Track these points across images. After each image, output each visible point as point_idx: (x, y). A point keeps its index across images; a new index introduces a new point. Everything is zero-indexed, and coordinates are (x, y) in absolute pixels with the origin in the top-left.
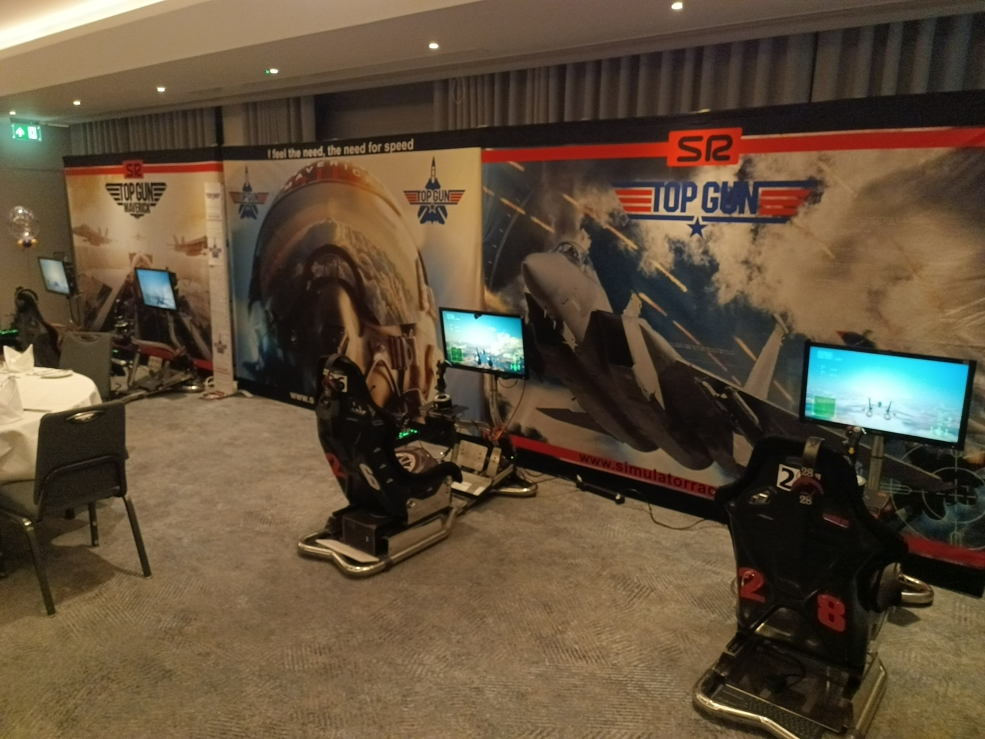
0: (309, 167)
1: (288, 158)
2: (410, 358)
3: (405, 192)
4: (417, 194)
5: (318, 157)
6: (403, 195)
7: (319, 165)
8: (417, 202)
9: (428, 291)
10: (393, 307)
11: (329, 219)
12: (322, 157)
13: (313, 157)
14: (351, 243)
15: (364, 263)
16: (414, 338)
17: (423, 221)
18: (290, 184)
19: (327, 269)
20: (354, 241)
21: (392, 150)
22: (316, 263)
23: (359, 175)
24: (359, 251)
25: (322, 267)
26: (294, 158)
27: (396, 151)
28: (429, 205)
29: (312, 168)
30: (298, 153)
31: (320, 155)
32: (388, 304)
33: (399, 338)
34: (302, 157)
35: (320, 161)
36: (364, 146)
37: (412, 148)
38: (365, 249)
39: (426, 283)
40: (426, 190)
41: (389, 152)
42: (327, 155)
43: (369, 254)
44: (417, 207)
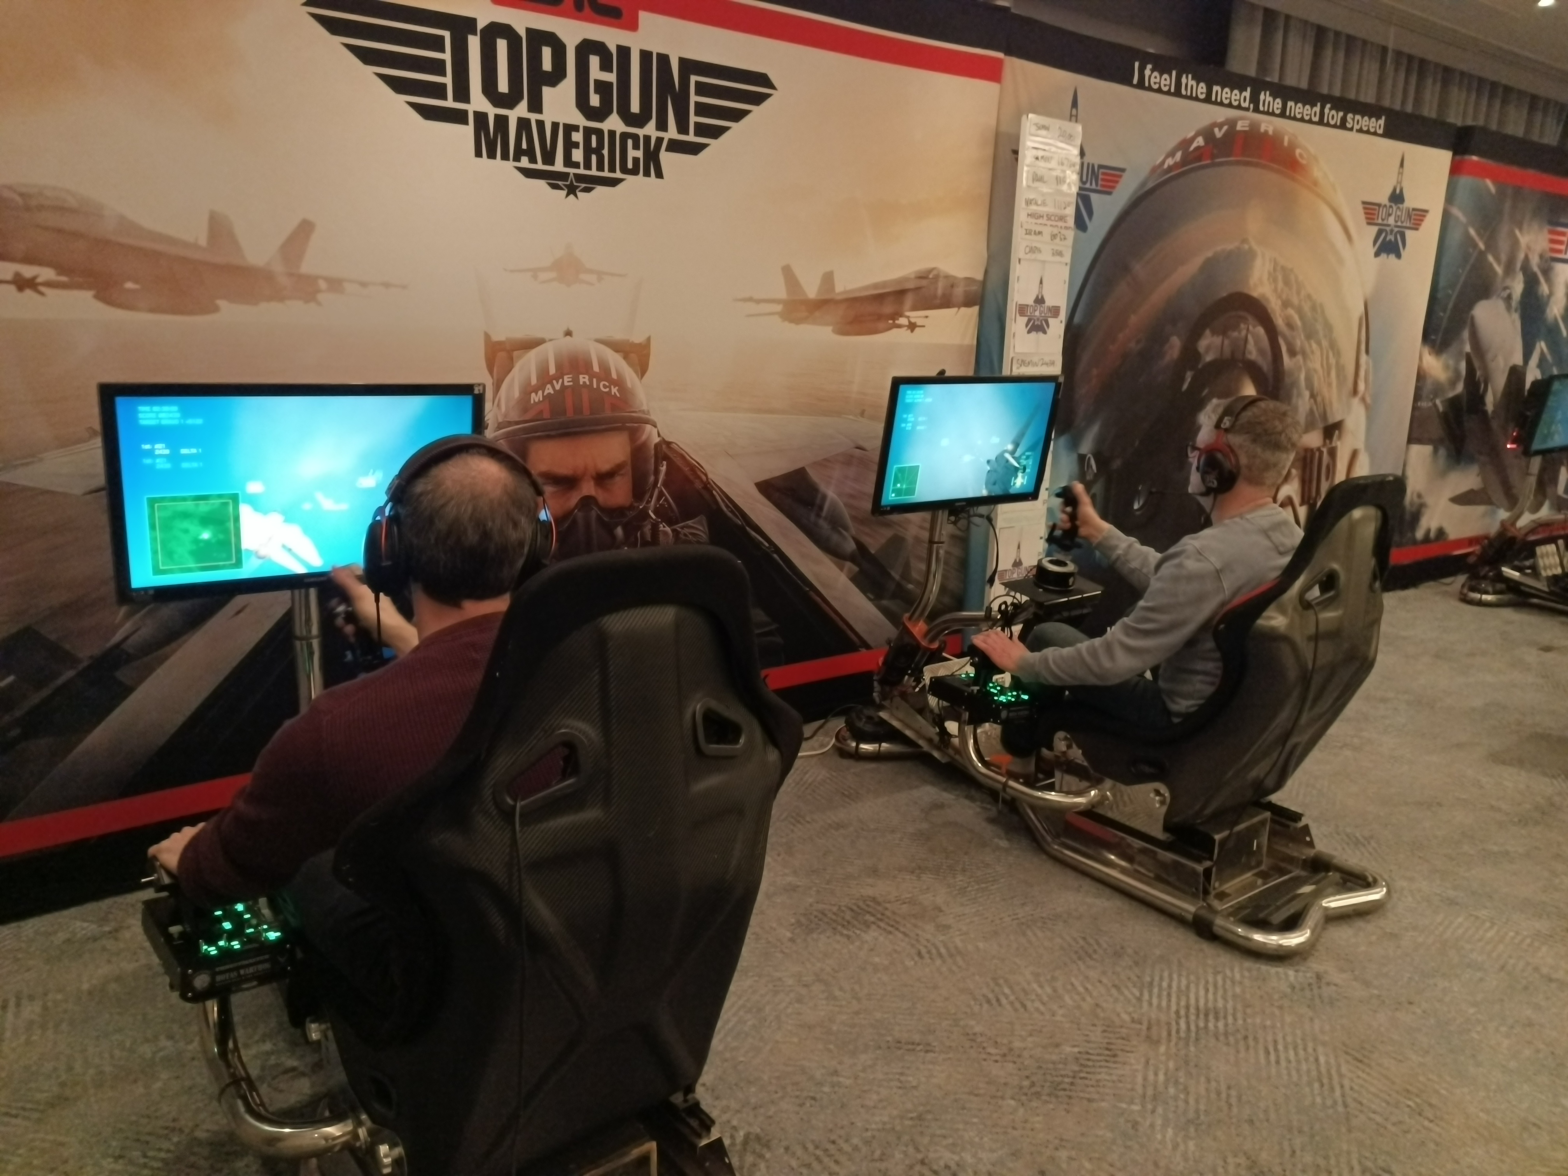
0: (1220, 126)
1: (1178, 93)
2: (1327, 478)
3: (1364, 203)
4: (1377, 208)
5: (1239, 107)
6: (1360, 207)
7: (1240, 126)
8: (1376, 221)
9: (1367, 364)
11: (1245, 241)
12: (1247, 109)
13: (1230, 105)
14: (1275, 290)
15: (1290, 325)
16: (1339, 444)
17: (1377, 254)
18: (1178, 156)
19: (1226, 342)
20: (1280, 285)
21: (1356, 127)
22: (1208, 332)
23: (1304, 162)
24: (1286, 304)
25: (1217, 340)
26: (1190, 98)
27: (1360, 131)
28: (1388, 229)
29: (1225, 128)
30: (1202, 88)
31: (1244, 105)
32: (1313, 396)
33: (1319, 449)
34: (1208, 100)
35: (1242, 118)
36: (1317, 109)
37: (1380, 131)
38: (1295, 300)
39: (1367, 352)
40: (1388, 204)
41: (1351, 129)
42: (1256, 110)
43: (1299, 311)
44: (1374, 230)
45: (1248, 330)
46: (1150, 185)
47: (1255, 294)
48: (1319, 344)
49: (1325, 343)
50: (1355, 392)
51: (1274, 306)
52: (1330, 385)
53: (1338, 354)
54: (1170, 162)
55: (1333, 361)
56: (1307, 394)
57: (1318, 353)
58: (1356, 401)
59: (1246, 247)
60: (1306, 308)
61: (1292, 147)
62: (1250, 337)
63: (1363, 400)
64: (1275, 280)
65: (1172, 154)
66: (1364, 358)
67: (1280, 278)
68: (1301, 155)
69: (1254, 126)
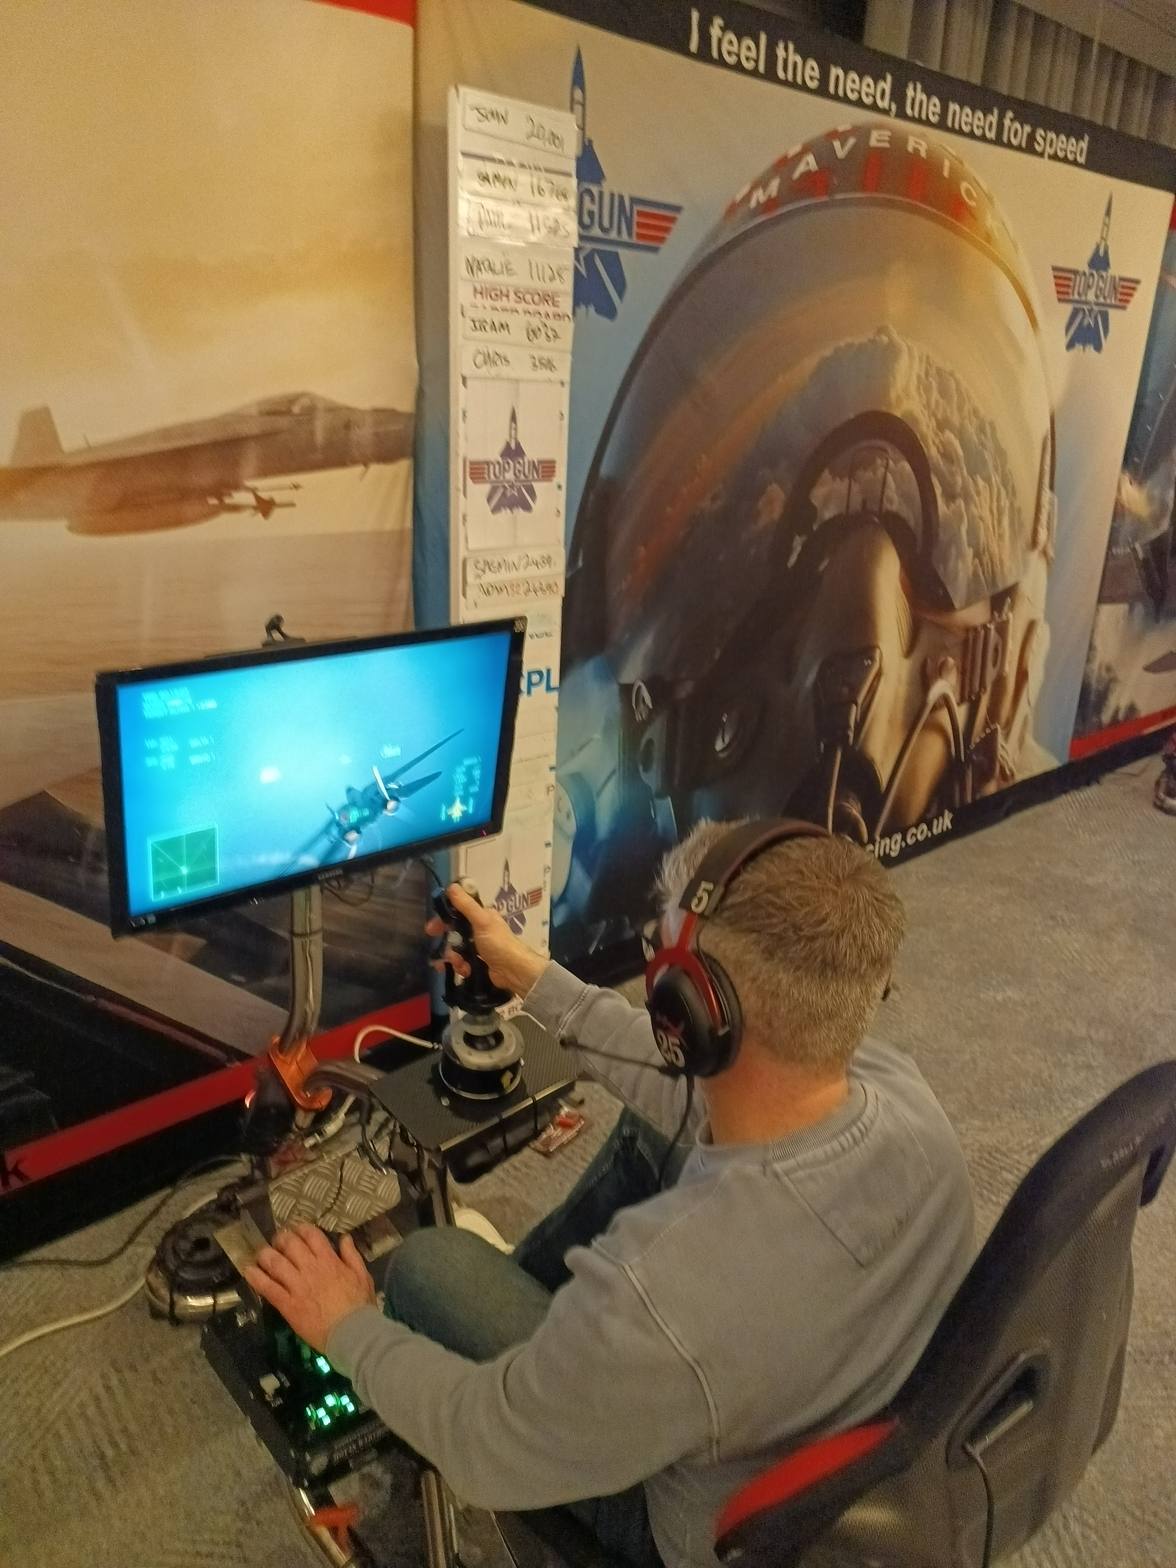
0: (843, 137)
1: (770, 75)
2: (994, 665)
3: (1055, 269)
4: (1072, 276)
5: (874, 107)
6: (1050, 275)
7: (874, 141)
8: (1071, 297)
9: (1051, 504)
10: (986, 559)
11: (882, 330)
12: (886, 112)
13: (859, 103)
14: (927, 406)
15: (947, 456)
16: (1011, 615)
17: (1070, 346)
18: (774, 186)
19: (855, 488)
20: (935, 395)
21: (1049, 151)
22: (826, 474)
23: (972, 203)
24: (942, 425)
25: (841, 486)
26: (792, 85)
27: (1054, 157)
28: (1086, 307)
29: (851, 141)
30: (811, 70)
31: (883, 104)
32: (977, 555)
33: (985, 627)
34: (822, 91)
35: (880, 127)
36: (993, 118)
37: (1081, 160)
38: (956, 420)
39: (1052, 487)
40: (1087, 271)
41: (1042, 155)
42: (901, 114)
43: (961, 434)
44: (1068, 308)
45: (887, 467)
46: (728, 236)
47: (898, 413)
48: (988, 480)
49: (995, 479)
50: (1034, 543)
51: (926, 427)
52: (1001, 537)
53: (1013, 493)
54: (760, 196)
55: (1005, 503)
56: (969, 552)
57: (986, 494)
58: (1035, 557)
59: (885, 339)
60: (971, 430)
61: (956, 177)
62: (890, 478)
63: (1044, 553)
64: (928, 390)
65: (761, 183)
66: (1047, 494)
67: (934, 385)
68: (968, 192)
69: (898, 141)
